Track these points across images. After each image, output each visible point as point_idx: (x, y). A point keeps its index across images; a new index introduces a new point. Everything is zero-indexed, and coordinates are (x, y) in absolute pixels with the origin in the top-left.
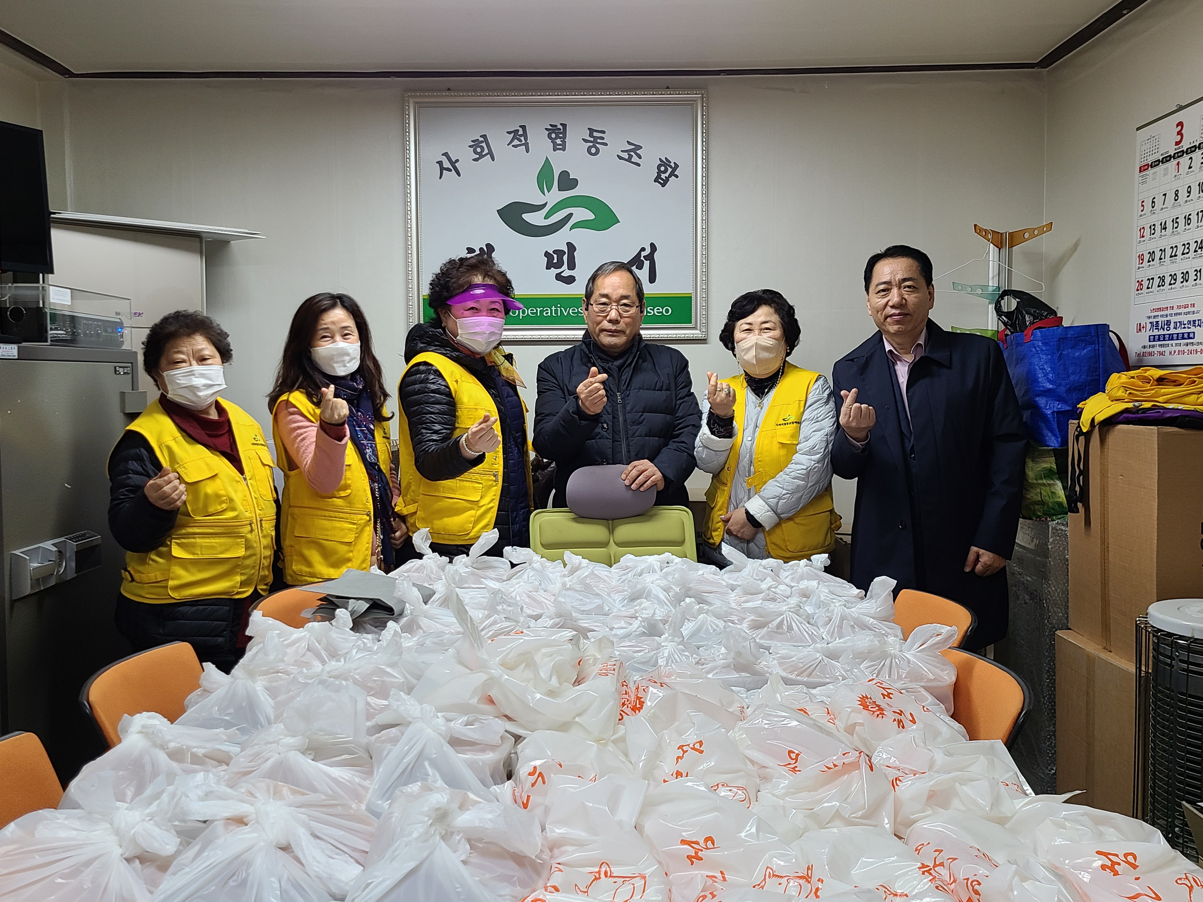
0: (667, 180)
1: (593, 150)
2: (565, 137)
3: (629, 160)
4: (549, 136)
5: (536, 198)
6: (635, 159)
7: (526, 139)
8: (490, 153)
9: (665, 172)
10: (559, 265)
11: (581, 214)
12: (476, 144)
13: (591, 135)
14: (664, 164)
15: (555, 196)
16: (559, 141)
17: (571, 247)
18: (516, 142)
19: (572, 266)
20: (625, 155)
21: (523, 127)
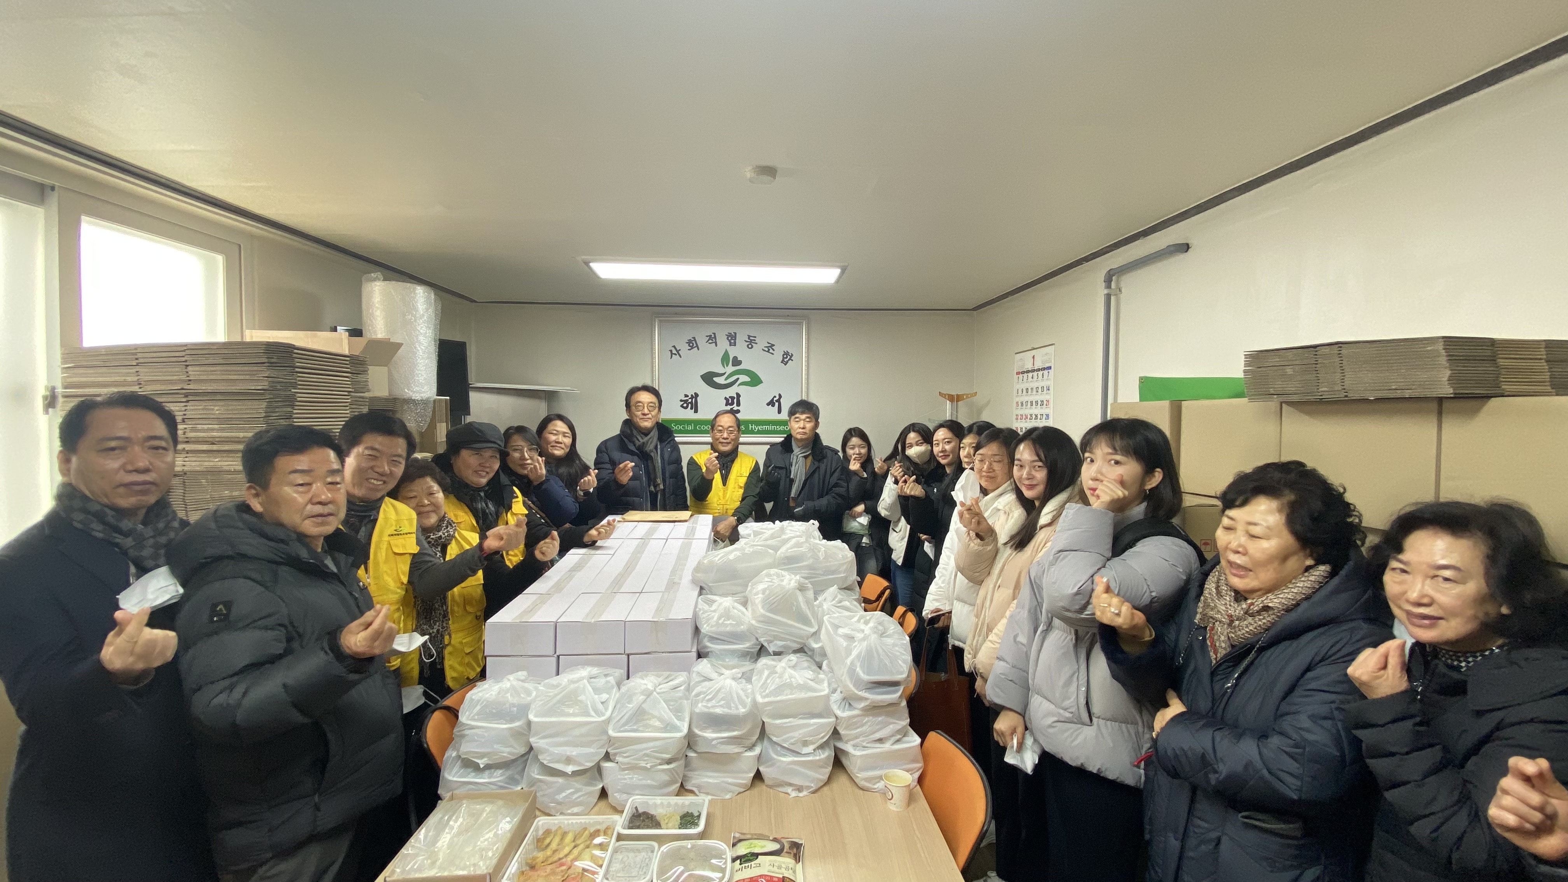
0: (787, 362)
1: (750, 346)
2: (735, 339)
3: (768, 351)
4: (728, 339)
5: (719, 369)
6: (771, 351)
7: (716, 339)
8: (697, 346)
9: (787, 358)
10: (732, 404)
11: (744, 378)
12: (689, 342)
13: (749, 339)
14: (786, 354)
15: (730, 369)
16: (732, 341)
17: (738, 395)
18: (710, 341)
19: (738, 404)
20: (767, 350)
21: (714, 334)
